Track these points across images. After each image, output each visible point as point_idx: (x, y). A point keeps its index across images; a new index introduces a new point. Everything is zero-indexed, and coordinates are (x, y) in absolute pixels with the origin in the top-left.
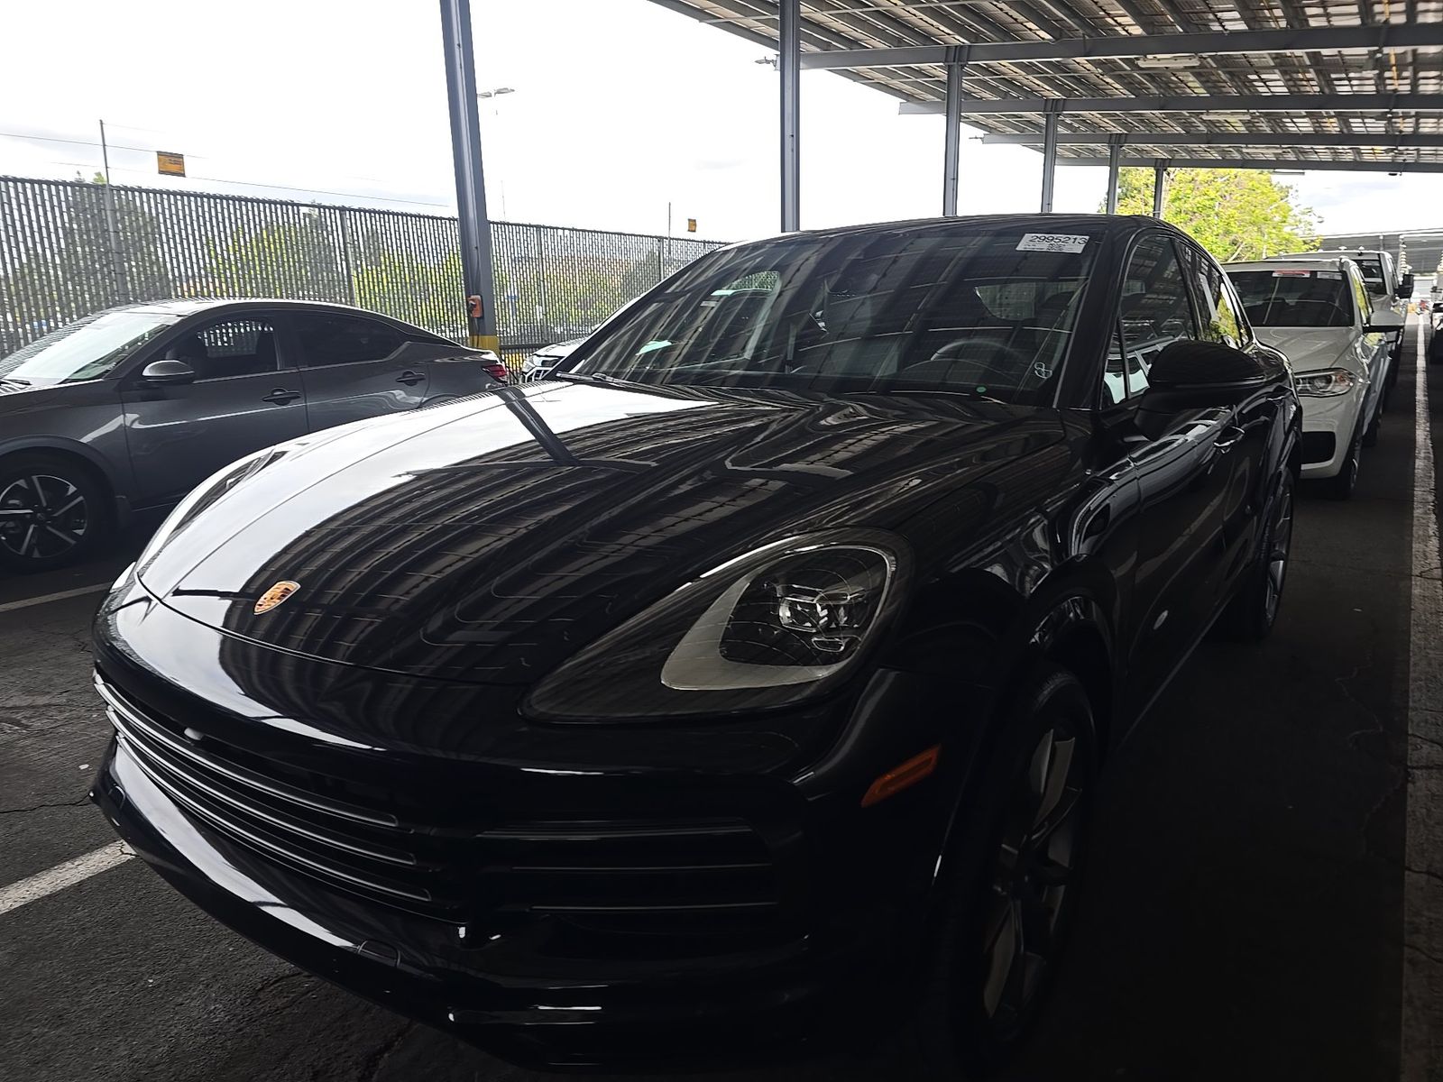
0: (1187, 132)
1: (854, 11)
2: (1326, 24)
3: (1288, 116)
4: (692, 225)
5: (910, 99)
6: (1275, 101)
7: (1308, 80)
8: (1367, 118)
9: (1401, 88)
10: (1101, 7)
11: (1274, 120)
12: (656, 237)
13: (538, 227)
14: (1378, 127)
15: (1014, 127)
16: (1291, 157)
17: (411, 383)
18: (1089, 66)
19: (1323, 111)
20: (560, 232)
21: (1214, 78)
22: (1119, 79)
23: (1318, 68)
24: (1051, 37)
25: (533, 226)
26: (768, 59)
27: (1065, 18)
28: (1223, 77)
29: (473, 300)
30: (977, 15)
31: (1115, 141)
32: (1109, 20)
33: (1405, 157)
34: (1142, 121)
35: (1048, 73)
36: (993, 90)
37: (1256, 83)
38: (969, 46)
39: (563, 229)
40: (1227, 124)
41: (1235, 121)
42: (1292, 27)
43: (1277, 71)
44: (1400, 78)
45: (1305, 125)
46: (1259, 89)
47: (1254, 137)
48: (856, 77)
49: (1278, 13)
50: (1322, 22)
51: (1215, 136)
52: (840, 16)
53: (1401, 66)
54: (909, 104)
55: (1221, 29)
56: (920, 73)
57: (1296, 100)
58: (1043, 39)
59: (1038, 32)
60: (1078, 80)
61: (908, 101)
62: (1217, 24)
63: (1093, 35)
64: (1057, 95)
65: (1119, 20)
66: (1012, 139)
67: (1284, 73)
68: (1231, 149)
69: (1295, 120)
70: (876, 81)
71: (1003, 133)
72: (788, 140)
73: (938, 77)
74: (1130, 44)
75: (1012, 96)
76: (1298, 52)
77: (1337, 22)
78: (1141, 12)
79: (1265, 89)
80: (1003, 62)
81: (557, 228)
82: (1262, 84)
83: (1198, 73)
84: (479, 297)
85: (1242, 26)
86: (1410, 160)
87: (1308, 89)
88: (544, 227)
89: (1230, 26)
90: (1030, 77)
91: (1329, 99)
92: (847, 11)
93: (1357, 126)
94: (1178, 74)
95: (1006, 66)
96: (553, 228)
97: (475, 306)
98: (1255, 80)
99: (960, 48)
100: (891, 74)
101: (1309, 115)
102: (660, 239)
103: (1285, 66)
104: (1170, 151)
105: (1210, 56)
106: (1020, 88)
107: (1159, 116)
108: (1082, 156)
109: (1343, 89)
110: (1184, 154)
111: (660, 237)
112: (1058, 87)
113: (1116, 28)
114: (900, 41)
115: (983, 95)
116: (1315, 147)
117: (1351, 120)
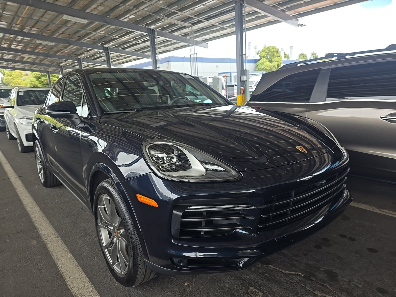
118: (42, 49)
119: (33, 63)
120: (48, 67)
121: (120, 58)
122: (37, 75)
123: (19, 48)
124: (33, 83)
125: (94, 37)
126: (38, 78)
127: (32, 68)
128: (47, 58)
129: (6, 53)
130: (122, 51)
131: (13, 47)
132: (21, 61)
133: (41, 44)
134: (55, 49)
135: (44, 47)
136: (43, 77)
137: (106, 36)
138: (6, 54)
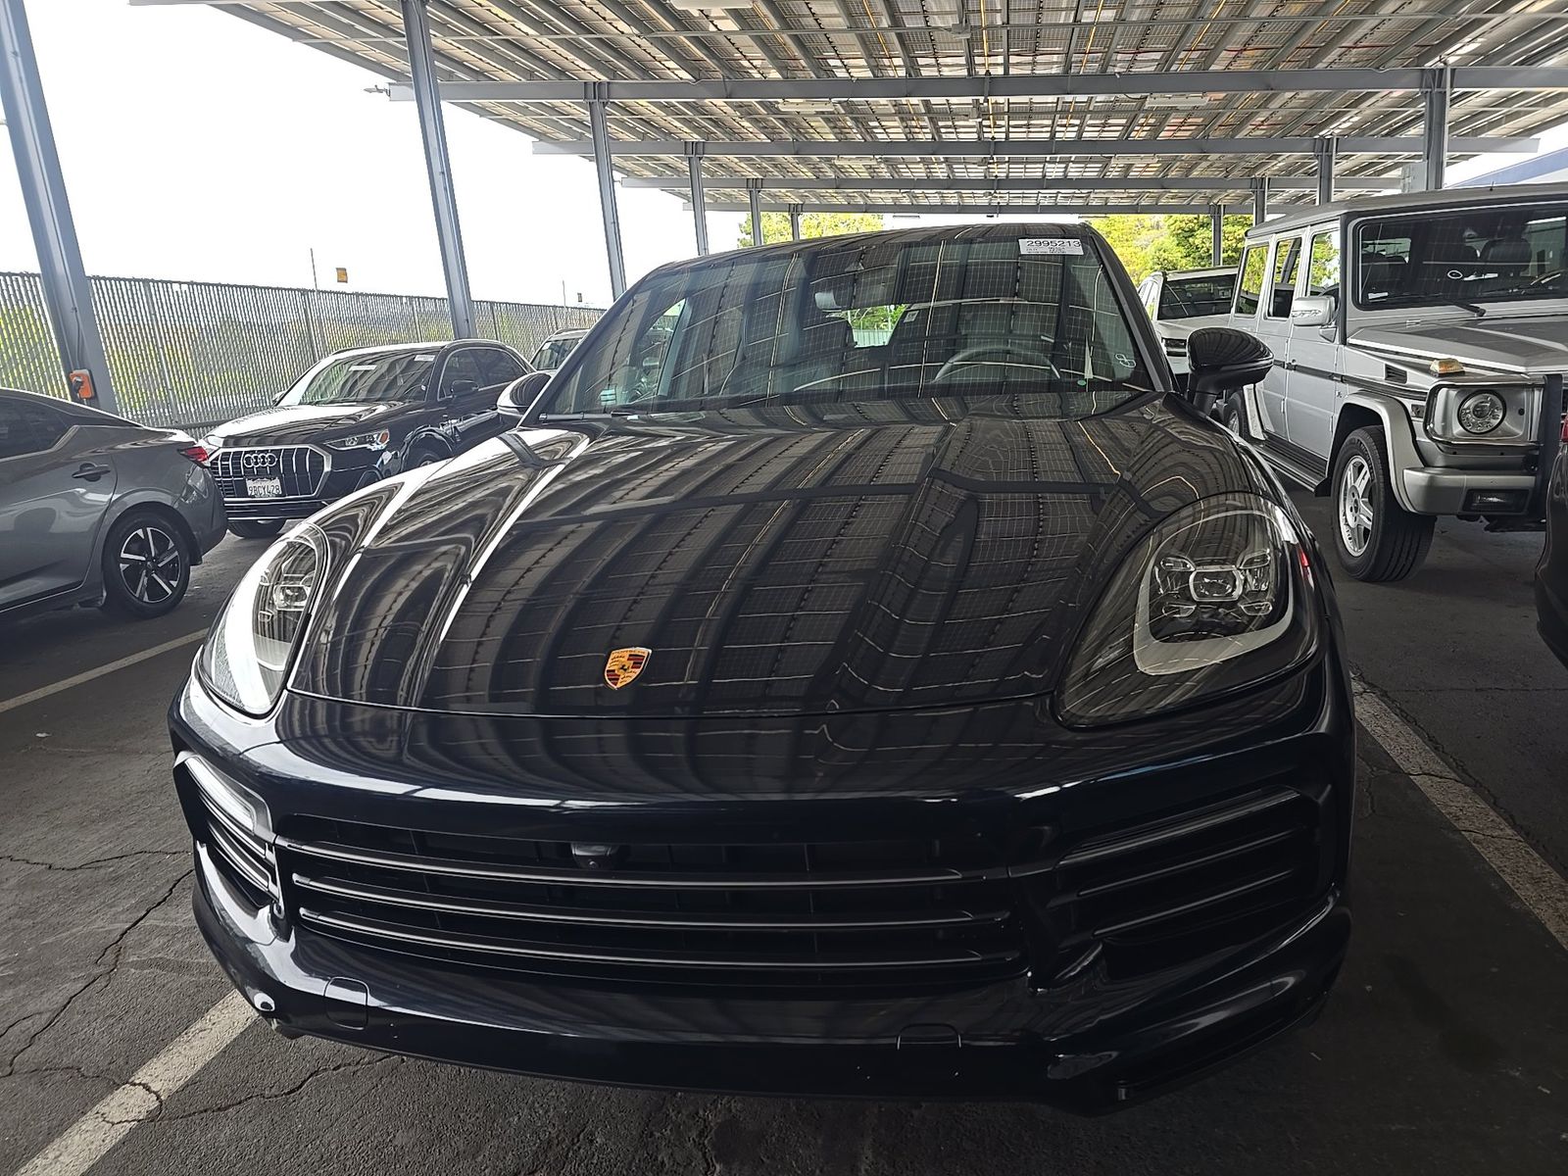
0: (818, 178)
1: (481, 38)
2: (937, 74)
3: (904, 162)
4: (342, 275)
5: (543, 137)
6: (892, 147)
7: (922, 127)
8: (969, 163)
9: (996, 135)
10: (738, 49)
11: (892, 165)
12: (299, 290)
13: (146, 282)
14: (976, 172)
15: (653, 170)
16: (906, 201)
17: (93, 478)
18: (728, 109)
19: (933, 157)
20: (176, 287)
21: (839, 124)
22: (755, 121)
23: (931, 115)
24: (690, 77)
25: (139, 280)
26: (379, 88)
27: (706, 58)
28: (849, 124)
29: (78, 376)
30: (615, 50)
31: (754, 186)
32: (745, 63)
33: (999, 200)
34: (776, 166)
35: (686, 114)
36: (632, 130)
37: (875, 130)
38: (609, 83)
39: (180, 283)
40: (851, 170)
41: (856, 166)
42: (910, 75)
43: (897, 118)
44: (996, 126)
45: (919, 172)
46: (879, 136)
47: (876, 183)
48: (483, 112)
49: (898, 61)
50: (933, 72)
51: (841, 183)
52: (466, 43)
53: (998, 114)
54: (541, 143)
55: (847, 75)
56: (553, 109)
57: (912, 146)
58: (681, 79)
59: (676, 72)
60: (716, 123)
61: (541, 140)
62: (844, 70)
63: (731, 76)
64: (696, 138)
65: (755, 63)
66: (650, 183)
67: (902, 120)
68: (856, 194)
69: (910, 166)
70: (504, 117)
71: (640, 177)
72: (438, 178)
73: (572, 115)
74: (764, 88)
75: (652, 136)
76: (914, 100)
77: (946, 72)
78: (776, 56)
79: (885, 136)
80: (641, 101)
81: (171, 282)
82: (882, 131)
83: (829, 119)
84: (86, 372)
85: (869, 74)
86: (1003, 202)
87: (920, 136)
88: (153, 281)
89: (857, 74)
90: (669, 118)
91: (938, 146)
92: (474, 39)
93: (960, 172)
94: (808, 119)
95: (644, 105)
96: (166, 282)
97: (82, 383)
98: (876, 127)
99: (598, 85)
100: (524, 110)
101: (923, 161)
102: (304, 292)
103: (903, 114)
104: (802, 197)
105: (839, 103)
106: (658, 129)
107: (792, 161)
108: (719, 201)
109: (949, 136)
110: (814, 200)
111: (304, 290)
112: (697, 129)
113: (750, 71)
114: (531, 74)
115: (620, 135)
116: (926, 191)
117: (955, 166)
118: (1182, 124)
119: (1161, 183)
120: (1215, 191)
121: (1515, 108)
122: (1183, 225)
123: (1112, 134)
124: (1165, 255)
125: (1377, 34)
126: (1186, 235)
127: (1163, 201)
128: (1205, 159)
129: (1072, 159)
130: (1520, 71)
131: (1089, 134)
132: (1124, 182)
133: (1175, 109)
134: (1228, 117)
135: (1189, 116)
136: (1201, 230)
137: (1429, 20)
138: (1073, 162)
